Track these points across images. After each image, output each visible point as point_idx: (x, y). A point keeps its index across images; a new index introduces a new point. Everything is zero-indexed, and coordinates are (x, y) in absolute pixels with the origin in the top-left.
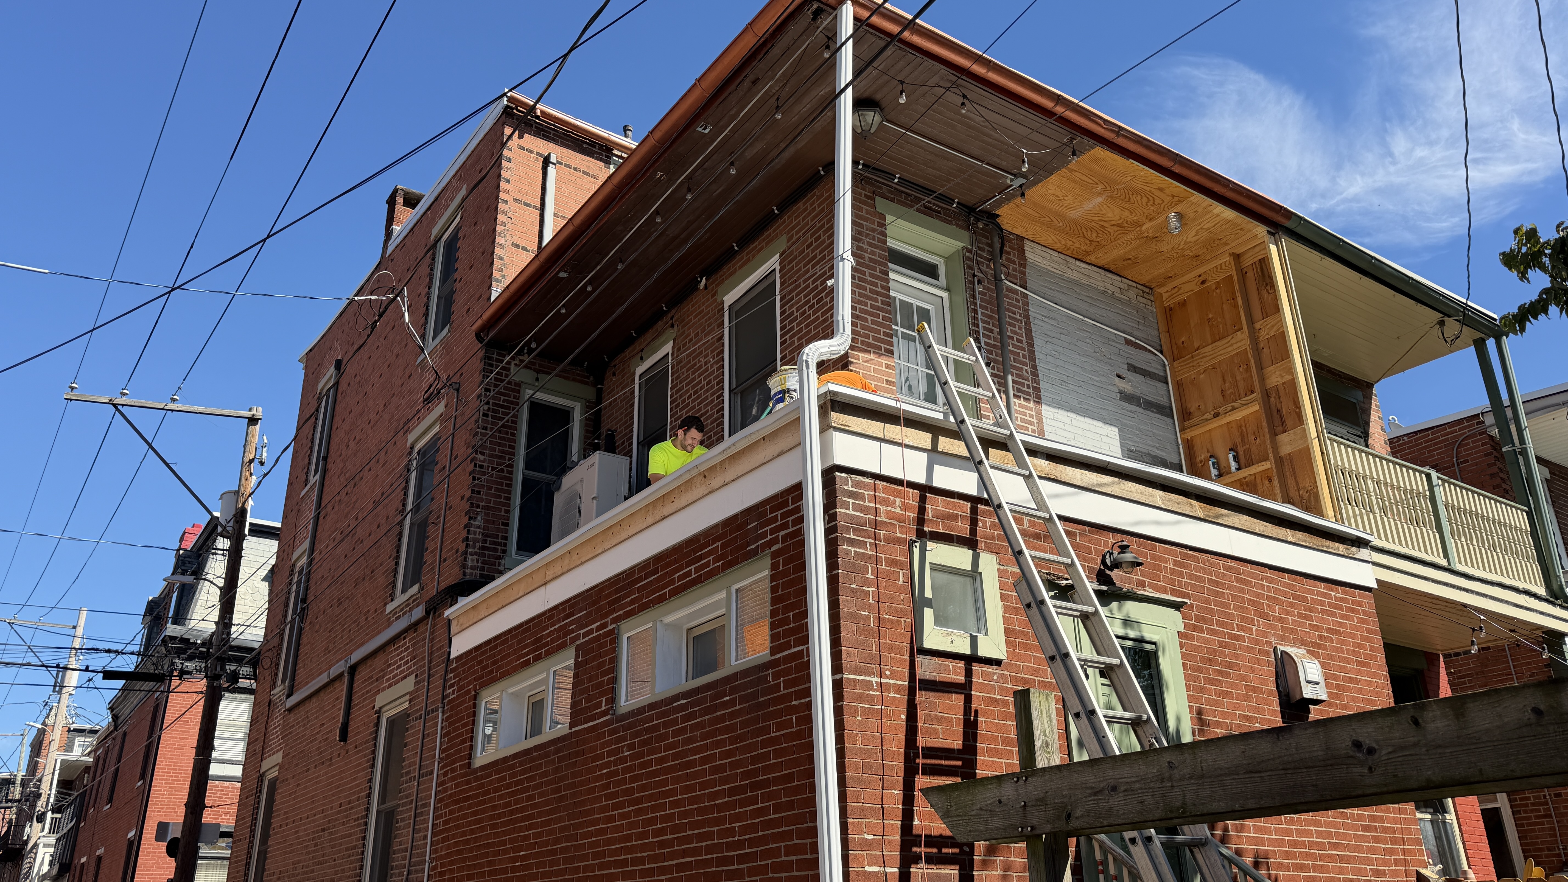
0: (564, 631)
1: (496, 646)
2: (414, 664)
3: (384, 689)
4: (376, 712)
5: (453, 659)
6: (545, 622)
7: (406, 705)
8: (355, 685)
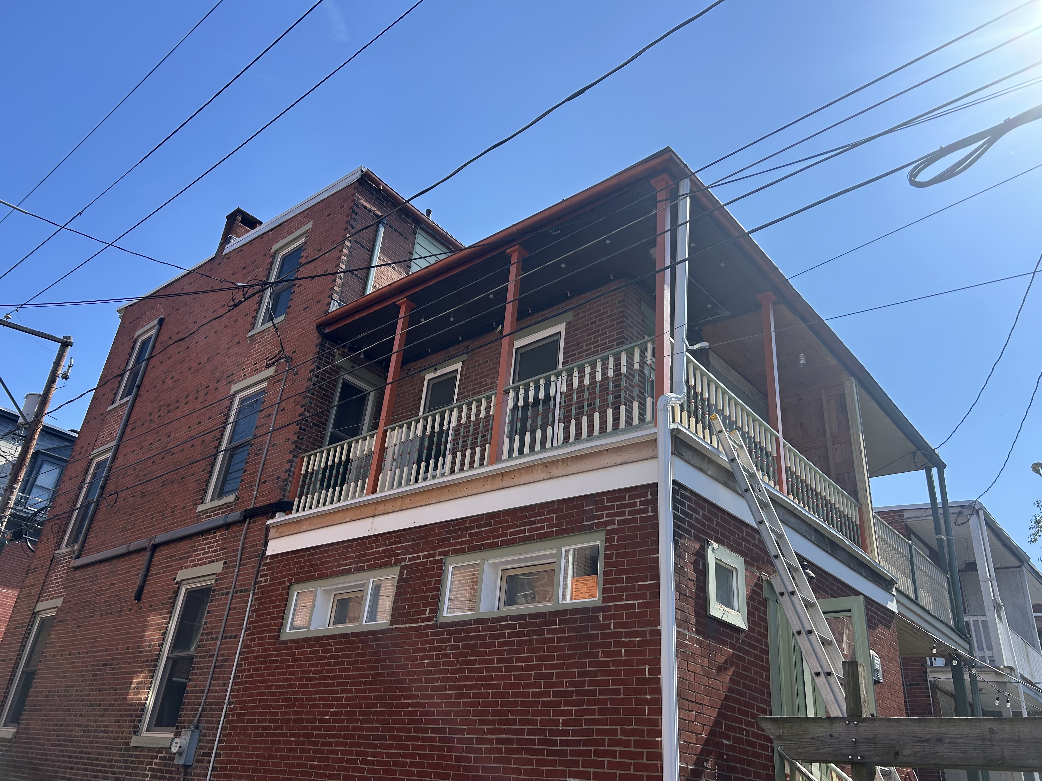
0: (390, 553)
1: (316, 554)
2: (223, 554)
3: (187, 567)
4: (177, 583)
5: (268, 556)
6: (369, 544)
7: (213, 582)
8: (155, 559)
